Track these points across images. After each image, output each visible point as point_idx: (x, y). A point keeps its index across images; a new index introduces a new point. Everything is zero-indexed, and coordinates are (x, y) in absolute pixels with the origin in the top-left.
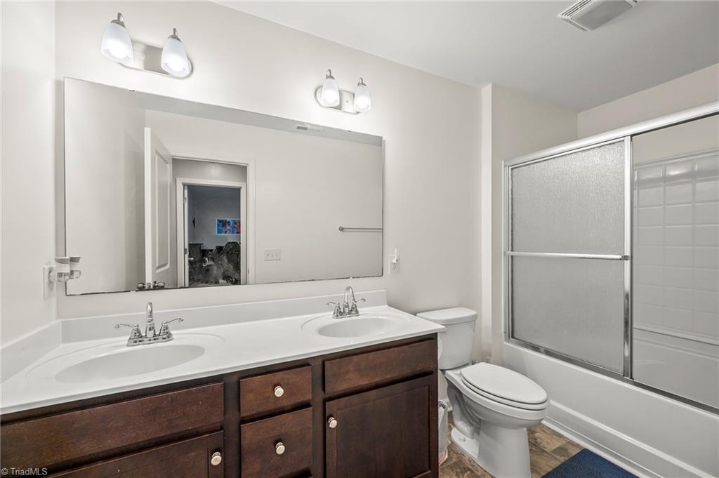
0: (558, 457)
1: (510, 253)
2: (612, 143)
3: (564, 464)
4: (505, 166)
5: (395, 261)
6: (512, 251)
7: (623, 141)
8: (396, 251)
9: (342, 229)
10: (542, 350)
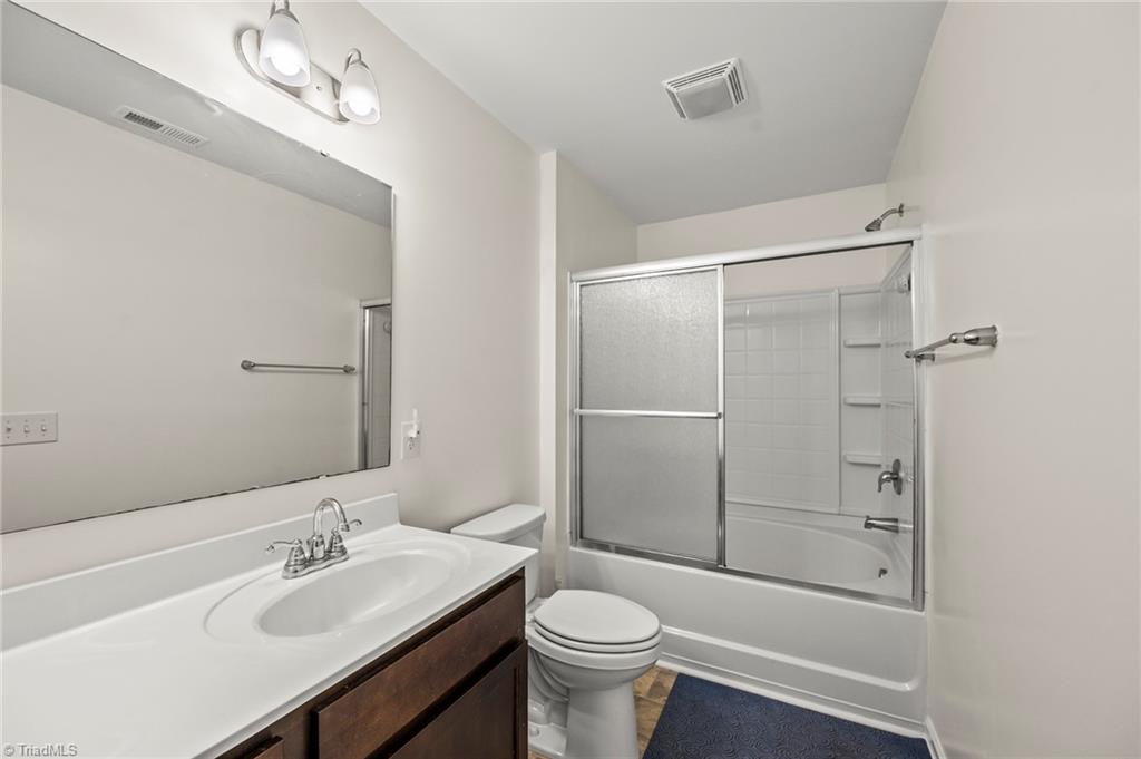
0: (656, 701)
1: (578, 410)
2: (703, 271)
3: (665, 708)
4: (572, 281)
5: (414, 435)
6: (581, 408)
7: (716, 270)
8: (415, 412)
9: (248, 366)
10: (612, 547)
